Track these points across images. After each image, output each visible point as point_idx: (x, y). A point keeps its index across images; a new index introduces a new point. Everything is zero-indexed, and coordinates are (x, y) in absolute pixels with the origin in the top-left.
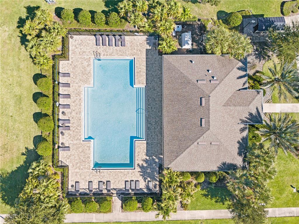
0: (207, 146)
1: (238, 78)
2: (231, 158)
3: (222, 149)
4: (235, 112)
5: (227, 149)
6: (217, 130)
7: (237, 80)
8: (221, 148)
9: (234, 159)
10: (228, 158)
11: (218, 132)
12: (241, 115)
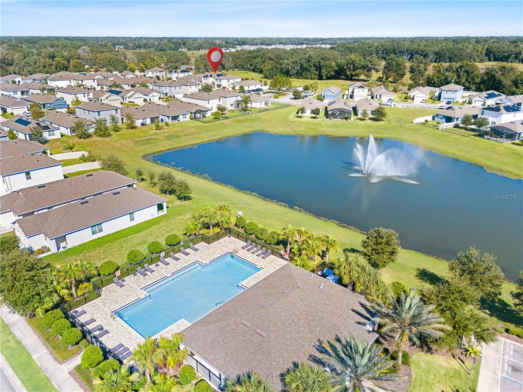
0: (248, 331)
1: (353, 311)
2: (266, 371)
3: (263, 347)
4: (318, 324)
5: (270, 352)
6: (276, 319)
7: (351, 311)
8: (264, 344)
9: (271, 376)
10: (263, 369)
11: (276, 322)
12: (324, 334)
